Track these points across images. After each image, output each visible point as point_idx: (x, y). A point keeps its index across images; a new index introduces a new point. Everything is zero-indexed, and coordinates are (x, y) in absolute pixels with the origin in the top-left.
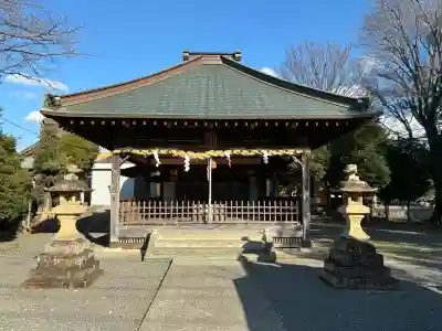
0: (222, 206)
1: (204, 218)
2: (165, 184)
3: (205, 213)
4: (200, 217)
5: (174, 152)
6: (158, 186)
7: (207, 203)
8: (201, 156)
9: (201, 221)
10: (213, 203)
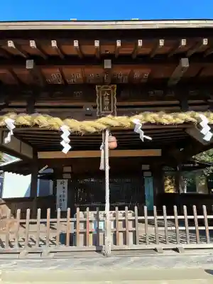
0: (130, 215)
1: (96, 242)
2: (59, 181)
3: (98, 230)
4: (90, 237)
5: (44, 121)
6: (51, 182)
7: (103, 209)
8: (89, 126)
9: (91, 247)
10: (112, 208)
